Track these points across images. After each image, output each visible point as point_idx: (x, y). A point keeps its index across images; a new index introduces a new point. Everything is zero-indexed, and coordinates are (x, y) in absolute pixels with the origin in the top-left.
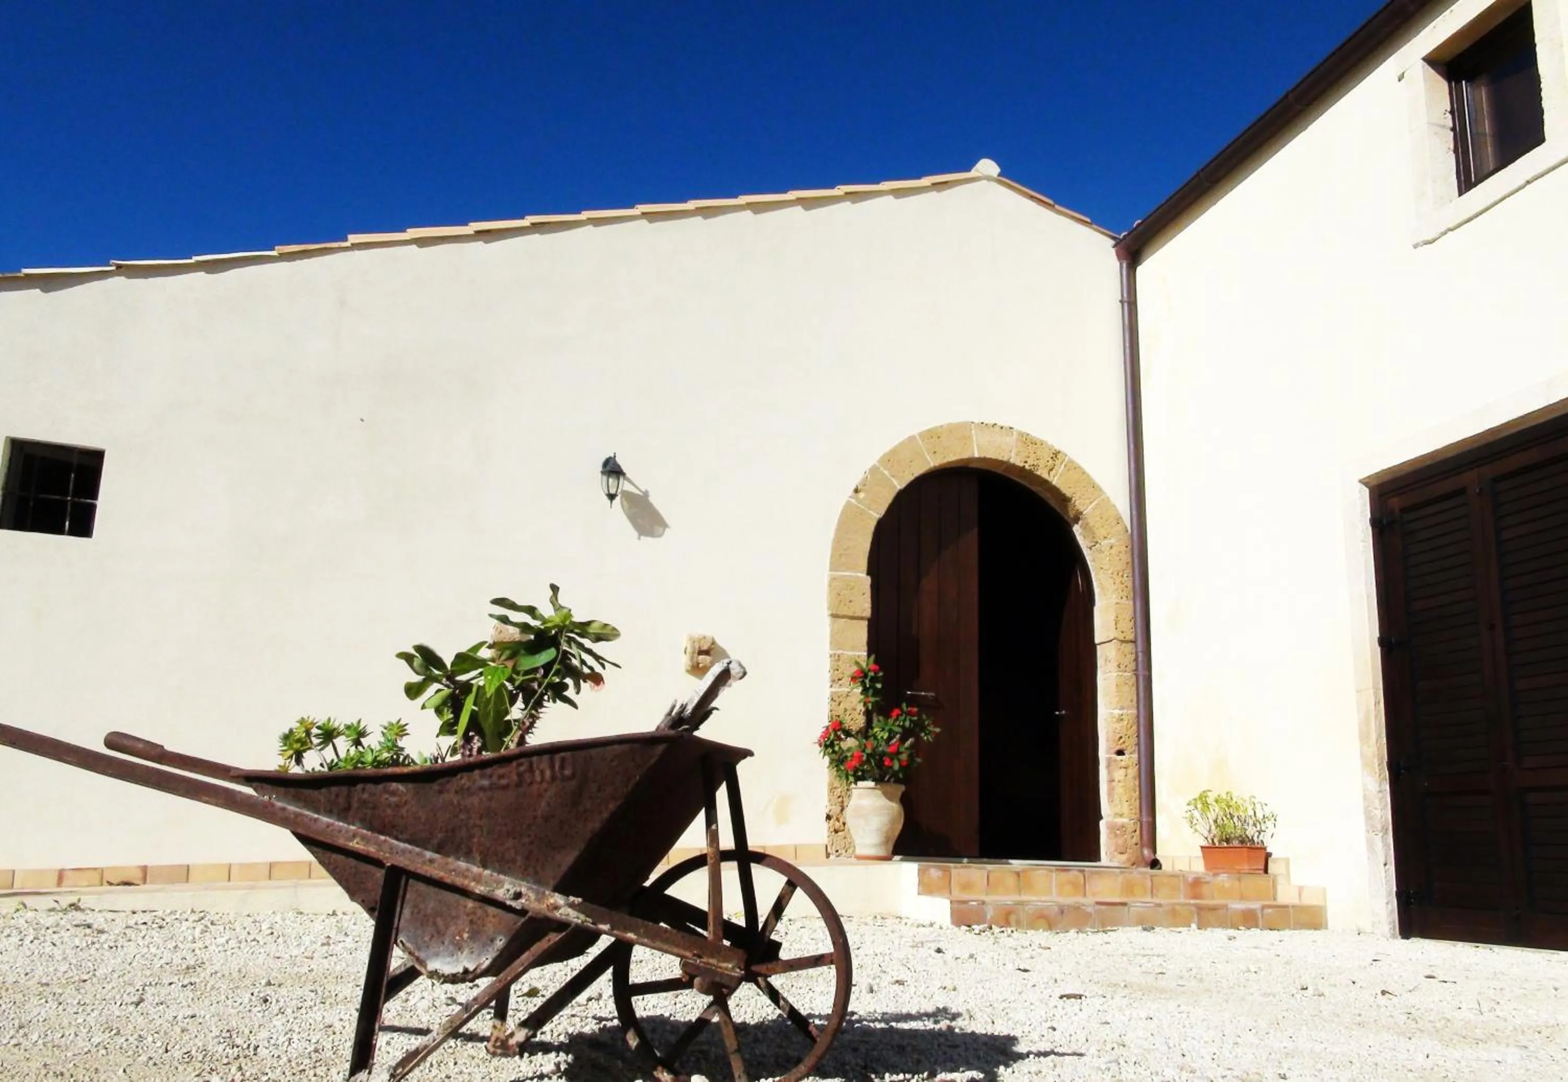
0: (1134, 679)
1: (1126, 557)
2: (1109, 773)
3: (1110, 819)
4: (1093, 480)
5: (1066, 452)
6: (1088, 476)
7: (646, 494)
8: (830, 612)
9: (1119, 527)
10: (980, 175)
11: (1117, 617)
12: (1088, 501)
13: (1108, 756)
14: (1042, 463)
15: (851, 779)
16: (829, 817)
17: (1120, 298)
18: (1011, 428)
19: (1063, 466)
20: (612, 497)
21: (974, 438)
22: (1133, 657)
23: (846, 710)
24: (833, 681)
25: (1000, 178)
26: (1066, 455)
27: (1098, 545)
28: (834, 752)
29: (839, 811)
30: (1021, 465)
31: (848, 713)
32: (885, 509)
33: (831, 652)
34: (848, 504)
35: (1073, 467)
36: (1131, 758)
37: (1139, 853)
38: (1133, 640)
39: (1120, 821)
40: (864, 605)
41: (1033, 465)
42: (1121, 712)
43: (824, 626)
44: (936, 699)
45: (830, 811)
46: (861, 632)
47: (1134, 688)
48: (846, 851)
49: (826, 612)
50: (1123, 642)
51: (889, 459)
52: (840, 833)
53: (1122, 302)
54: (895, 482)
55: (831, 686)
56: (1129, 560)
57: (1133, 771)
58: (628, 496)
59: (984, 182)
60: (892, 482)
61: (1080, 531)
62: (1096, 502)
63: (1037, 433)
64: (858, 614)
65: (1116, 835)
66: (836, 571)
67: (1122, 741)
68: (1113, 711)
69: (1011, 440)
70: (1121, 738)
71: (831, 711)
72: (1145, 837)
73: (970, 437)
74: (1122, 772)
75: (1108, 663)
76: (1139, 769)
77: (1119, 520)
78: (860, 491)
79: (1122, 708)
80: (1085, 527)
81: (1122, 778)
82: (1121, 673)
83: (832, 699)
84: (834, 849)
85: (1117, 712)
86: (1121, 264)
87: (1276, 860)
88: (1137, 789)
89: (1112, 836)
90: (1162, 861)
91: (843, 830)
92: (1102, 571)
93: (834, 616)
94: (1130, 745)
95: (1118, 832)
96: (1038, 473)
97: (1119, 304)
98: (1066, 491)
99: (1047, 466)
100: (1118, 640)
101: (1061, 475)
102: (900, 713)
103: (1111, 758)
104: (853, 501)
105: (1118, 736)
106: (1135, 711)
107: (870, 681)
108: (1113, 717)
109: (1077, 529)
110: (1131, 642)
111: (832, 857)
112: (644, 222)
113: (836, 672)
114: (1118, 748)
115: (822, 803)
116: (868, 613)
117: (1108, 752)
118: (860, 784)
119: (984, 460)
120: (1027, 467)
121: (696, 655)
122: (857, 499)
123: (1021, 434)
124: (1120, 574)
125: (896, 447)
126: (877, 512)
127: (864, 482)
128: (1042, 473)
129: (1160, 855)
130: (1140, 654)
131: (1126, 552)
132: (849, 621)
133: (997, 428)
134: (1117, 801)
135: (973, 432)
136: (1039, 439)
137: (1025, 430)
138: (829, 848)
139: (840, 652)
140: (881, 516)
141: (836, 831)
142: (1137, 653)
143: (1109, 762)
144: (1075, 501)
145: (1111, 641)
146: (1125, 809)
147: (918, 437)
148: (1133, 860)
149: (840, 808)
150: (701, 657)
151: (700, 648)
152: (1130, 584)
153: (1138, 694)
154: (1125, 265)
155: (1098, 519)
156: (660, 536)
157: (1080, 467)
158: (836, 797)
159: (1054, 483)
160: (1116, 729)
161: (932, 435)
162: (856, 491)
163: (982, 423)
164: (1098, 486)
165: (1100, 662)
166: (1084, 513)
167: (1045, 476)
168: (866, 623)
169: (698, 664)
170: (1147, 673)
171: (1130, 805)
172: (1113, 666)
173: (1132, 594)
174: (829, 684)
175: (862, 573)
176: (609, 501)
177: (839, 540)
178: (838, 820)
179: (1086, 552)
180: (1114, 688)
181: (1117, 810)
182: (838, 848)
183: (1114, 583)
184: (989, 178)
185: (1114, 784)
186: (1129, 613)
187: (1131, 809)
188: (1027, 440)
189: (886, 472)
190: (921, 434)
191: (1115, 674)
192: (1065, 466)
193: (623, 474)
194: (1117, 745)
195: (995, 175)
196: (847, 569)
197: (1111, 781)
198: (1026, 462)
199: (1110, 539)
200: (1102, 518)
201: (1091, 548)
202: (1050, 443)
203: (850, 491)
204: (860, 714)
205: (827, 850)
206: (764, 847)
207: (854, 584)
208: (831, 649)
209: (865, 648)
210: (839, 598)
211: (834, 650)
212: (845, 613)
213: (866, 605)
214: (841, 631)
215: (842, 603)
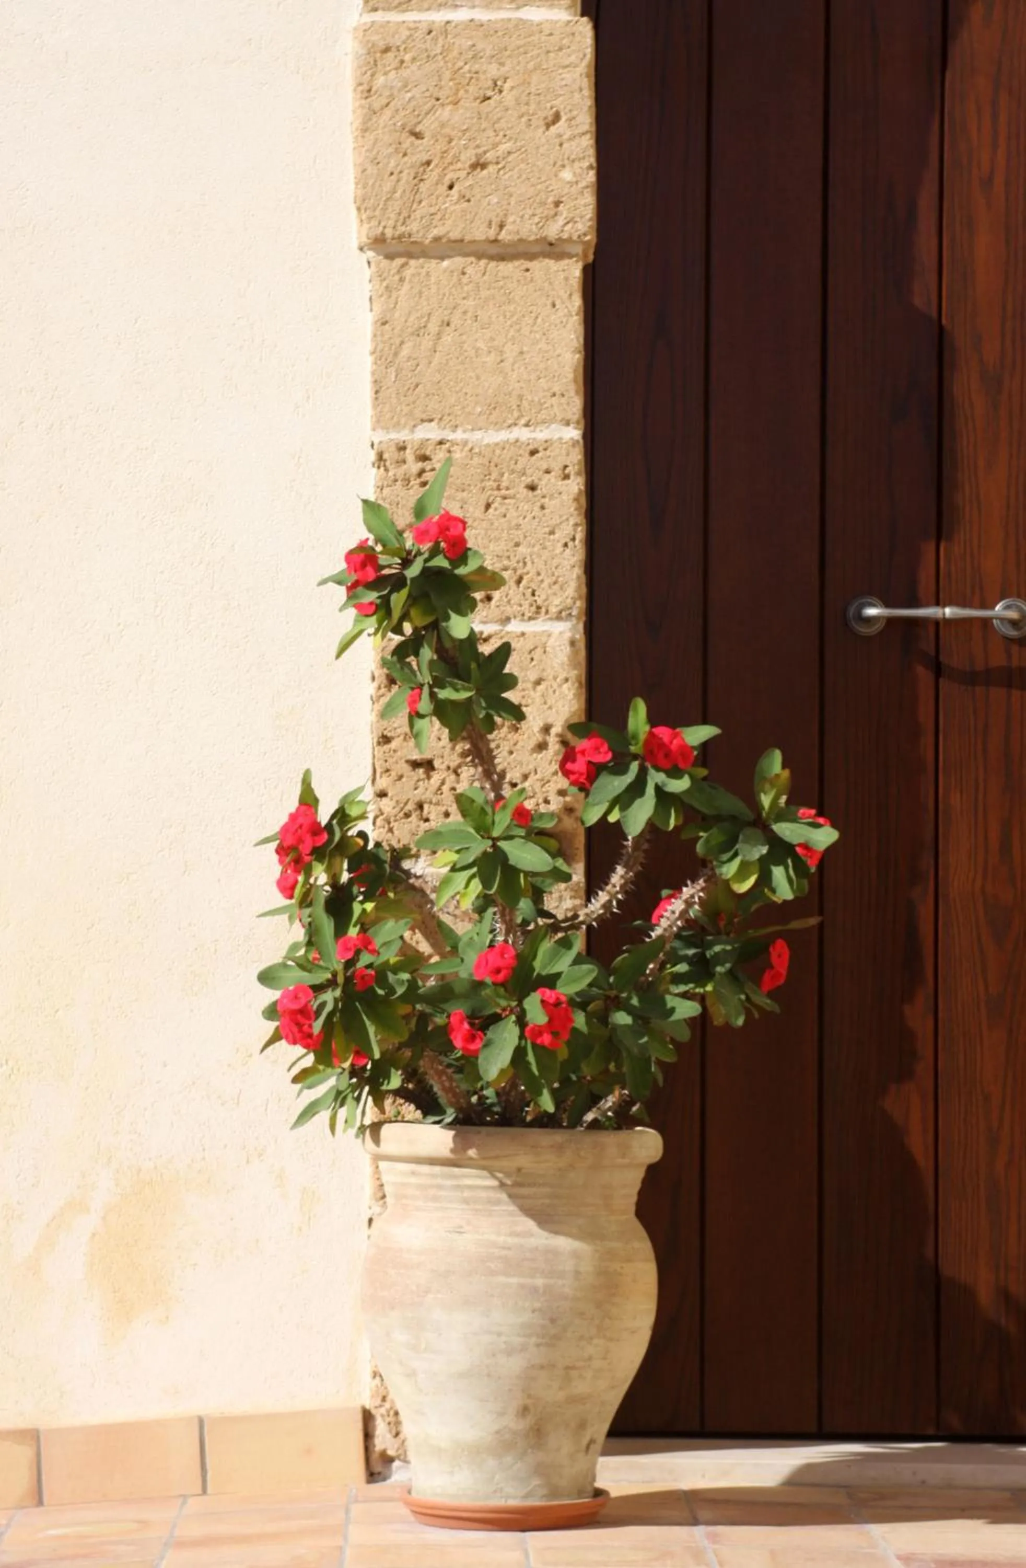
8: (367, 233)
33: (379, 439)
40: (553, 185)
43: (345, 298)
46: (542, 322)
49: (340, 225)
64: (531, 228)
83: (395, 676)
93: (395, 248)
116: (573, 221)
139: (430, 432)
168: (571, 269)
204: (542, 747)
205: (368, 1436)
206: (33, 1437)
207: (493, 70)
208: (379, 423)
209: (575, 405)
210: (421, 151)
211: (397, 426)
212: (451, 228)
213: (567, 175)
214: (433, 327)
215: (432, 175)
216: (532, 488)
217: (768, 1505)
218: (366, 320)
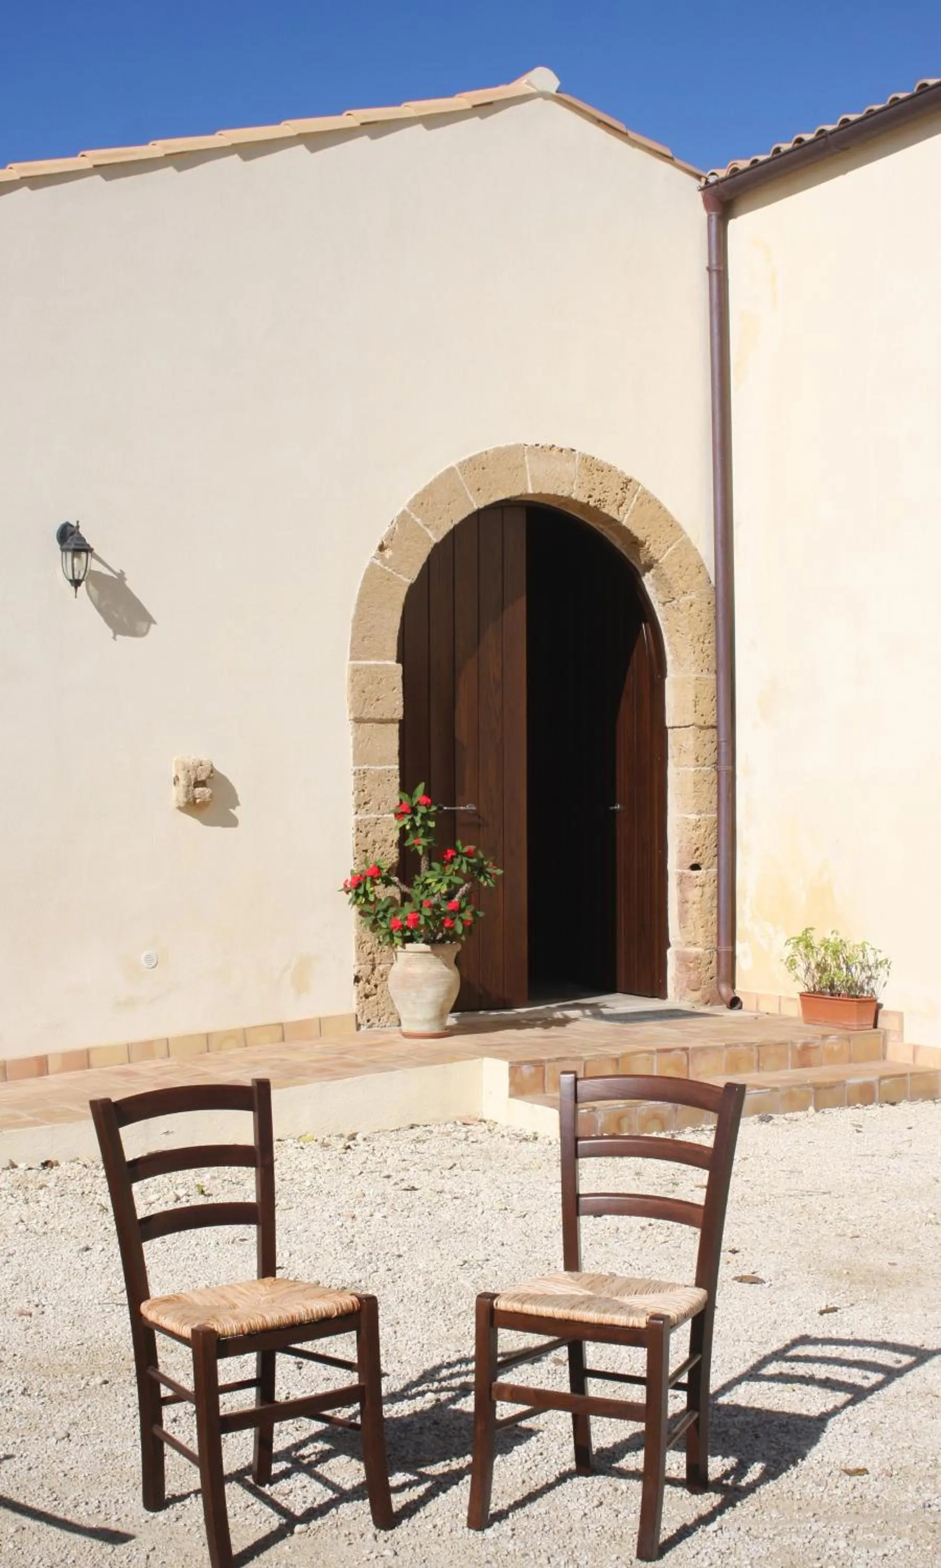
0: (714, 774)
1: (708, 616)
2: (681, 891)
3: (680, 948)
4: (671, 517)
5: (641, 481)
6: (665, 511)
7: (121, 576)
8: (352, 717)
9: (701, 578)
10: (533, 90)
11: (696, 697)
12: (664, 546)
13: (680, 871)
14: (610, 497)
15: (398, 941)
16: (357, 979)
17: (707, 265)
18: (573, 450)
19: (635, 499)
20: (76, 583)
21: (527, 466)
22: (714, 745)
23: (375, 842)
24: (359, 806)
25: (560, 95)
26: (639, 484)
27: (675, 602)
28: (367, 901)
29: (370, 970)
30: (585, 500)
31: (377, 845)
32: (418, 572)
33: (355, 768)
34: (372, 568)
35: (648, 500)
36: (706, 874)
37: (714, 988)
38: (715, 724)
39: (693, 950)
40: (394, 705)
41: (599, 500)
42: (697, 817)
43: (347, 733)
44: (476, 814)
45: (359, 972)
46: (390, 739)
47: (715, 786)
48: (379, 1020)
49: (346, 715)
50: (701, 728)
51: (421, 502)
52: (371, 999)
53: (709, 269)
54: (430, 534)
55: (356, 813)
56: (712, 621)
57: (710, 890)
58: (96, 578)
59: (540, 100)
60: (427, 534)
61: (652, 581)
62: (673, 547)
63: (604, 454)
64: (388, 716)
65: (689, 969)
66: (359, 659)
67: (698, 853)
68: (687, 816)
69: (573, 467)
70: (697, 849)
71: (357, 845)
72: (723, 970)
73: (522, 466)
74: (698, 891)
75: (682, 754)
76: (718, 887)
77: (701, 566)
78: (386, 549)
79: (699, 812)
80: (660, 578)
81: (698, 899)
82: (698, 768)
83: (358, 829)
84: (365, 1019)
85: (693, 817)
86: (709, 217)
87: (887, 1013)
88: (715, 911)
89: (683, 969)
90: (742, 999)
91: (375, 994)
92: (678, 634)
93: (358, 721)
94: (707, 857)
95: (691, 965)
96: (605, 511)
97: (707, 272)
98: (639, 534)
99: (616, 500)
100: (696, 726)
101: (633, 511)
102: (454, 854)
103: (683, 873)
104: (378, 562)
105: (695, 848)
106: (715, 815)
107: (422, 818)
108: (688, 823)
109: (648, 581)
110: (713, 727)
111: (363, 1028)
112: (97, 179)
113: (362, 793)
114: (694, 861)
115: (351, 964)
116: (399, 714)
117: (680, 866)
118: (408, 945)
119: (540, 494)
120: (592, 504)
121: (191, 788)
122: (383, 559)
123: (585, 458)
124: (701, 640)
125: (431, 484)
126: (408, 576)
127: (391, 536)
128: (609, 510)
129: (740, 990)
130: (723, 744)
131: (709, 610)
132: (375, 725)
133: (555, 452)
134: (691, 928)
135: (526, 458)
136: (605, 464)
137: (589, 453)
138: (359, 1017)
139: (366, 767)
140: (413, 582)
141: (367, 996)
142: (719, 743)
143: (681, 879)
144: (650, 545)
145: (688, 726)
146: (700, 936)
147: (457, 469)
148: (708, 996)
149: (371, 967)
150: (198, 790)
151: (196, 778)
152: (711, 652)
153: (719, 793)
154: (714, 218)
155: (676, 568)
156: (144, 634)
157: (656, 500)
158: (365, 954)
159: (624, 523)
160: (692, 838)
161: (475, 465)
162: (382, 548)
163: (537, 445)
164: (678, 525)
165: (672, 751)
166: (660, 561)
167: (613, 514)
168: (397, 726)
169: (195, 799)
170: (730, 768)
171: (706, 931)
172: (689, 759)
173: (714, 665)
174: (353, 810)
175: (390, 659)
176: (73, 588)
177: (359, 619)
178: (368, 982)
179: (657, 607)
180: (690, 787)
181: (690, 938)
182: (370, 1017)
183: (694, 652)
184: (545, 96)
185: (688, 905)
186: (710, 689)
187: (707, 937)
188: (592, 466)
189: (418, 520)
190: (462, 465)
191: (693, 769)
192: (638, 498)
193: (91, 550)
194: (693, 858)
195: (553, 91)
196: (373, 656)
197: (684, 902)
198: (590, 496)
199: (690, 594)
200: (680, 567)
201: (664, 604)
202: (619, 469)
203: (374, 551)
204: (391, 846)
205: (357, 1020)
206: (281, 1025)
207: (381, 676)
208: (354, 765)
209: (397, 760)
210: (364, 696)
211: (358, 765)
212: (372, 716)
213: (397, 703)
214: (366, 740)
215: (367, 702)
216: (389, 780)
217: (457, 1029)
218: (351, 739)
